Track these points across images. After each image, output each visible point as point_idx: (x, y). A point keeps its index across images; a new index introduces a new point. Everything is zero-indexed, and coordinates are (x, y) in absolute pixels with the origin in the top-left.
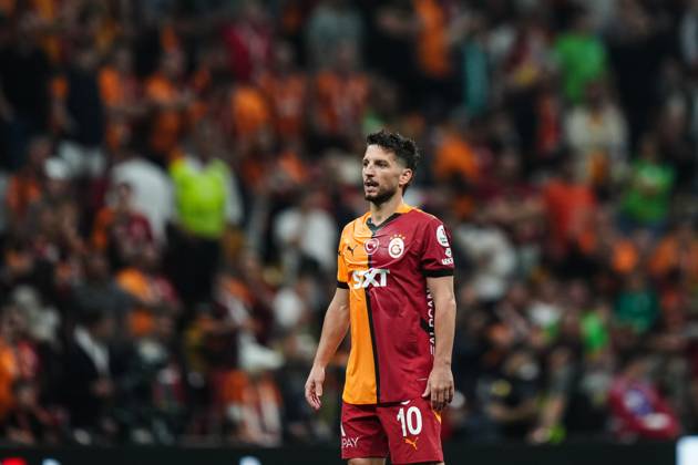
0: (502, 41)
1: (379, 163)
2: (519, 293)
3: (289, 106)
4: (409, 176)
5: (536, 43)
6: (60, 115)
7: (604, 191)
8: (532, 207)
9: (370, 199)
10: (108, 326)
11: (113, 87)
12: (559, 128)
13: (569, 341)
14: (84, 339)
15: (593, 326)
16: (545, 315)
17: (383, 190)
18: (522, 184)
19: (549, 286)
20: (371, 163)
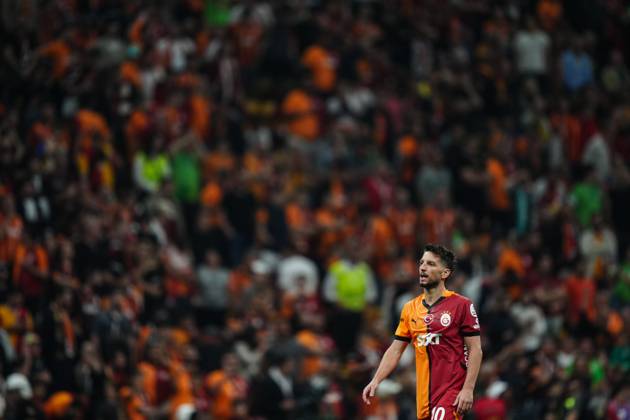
0: (540, 187)
1: (429, 263)
2: (549, 346)
3: (406, 228)
4: (448, 273)
5: (561, 189)
6: (262, 234)
7: (602, 282)
8: (560, 292)
9: (422, 285)
10: (290, 365)
11: (296, 218)
12: (576, 243)
13: (581, 377)
14: (276, 375)
15: (596, 367)
16: (566, 360)
17: (431, 280)
18: (553, 277)
19: (569, 342)
20: (425, 263)
